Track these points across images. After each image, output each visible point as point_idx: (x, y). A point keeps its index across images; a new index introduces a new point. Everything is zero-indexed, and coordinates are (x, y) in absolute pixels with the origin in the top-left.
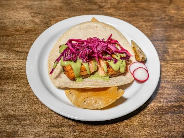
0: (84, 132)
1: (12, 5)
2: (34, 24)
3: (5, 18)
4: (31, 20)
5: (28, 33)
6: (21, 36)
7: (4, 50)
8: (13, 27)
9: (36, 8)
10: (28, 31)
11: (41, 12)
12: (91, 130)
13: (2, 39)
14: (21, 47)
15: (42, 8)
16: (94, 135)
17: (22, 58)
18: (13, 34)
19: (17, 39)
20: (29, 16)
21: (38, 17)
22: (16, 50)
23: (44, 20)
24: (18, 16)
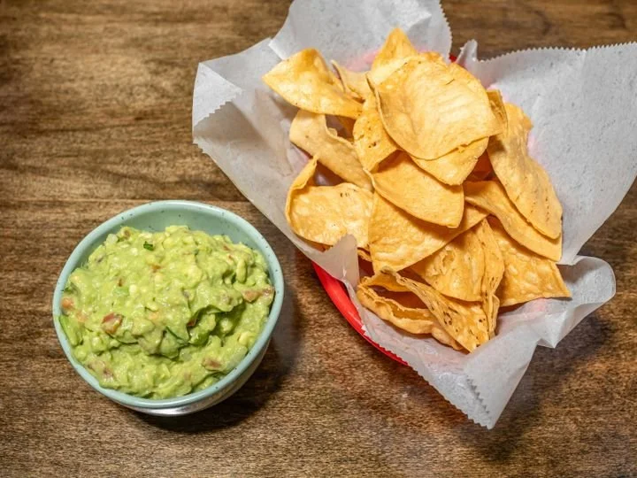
0: (303, 389)
1: (91, 37)
2: (159, 95)
3: (77, 76)
4: (150, 84)
5: (142, 122)
6: (124, 130)
7: (80, 172)
8: (101, 105)
9: (160, 48)
10: (142, 116)
11: (177, 58)
12: (320, 383)
13: (72, 139)
14: (128, 164)
15: (179, 45)
16: (328, 397)
17: (133, 194)
18: (101, 124)
19: (113, 140)
20: (142, 70)
21: (167, 73)
22: (114, 171)
23: (186, 83)
24: (113, 72)
